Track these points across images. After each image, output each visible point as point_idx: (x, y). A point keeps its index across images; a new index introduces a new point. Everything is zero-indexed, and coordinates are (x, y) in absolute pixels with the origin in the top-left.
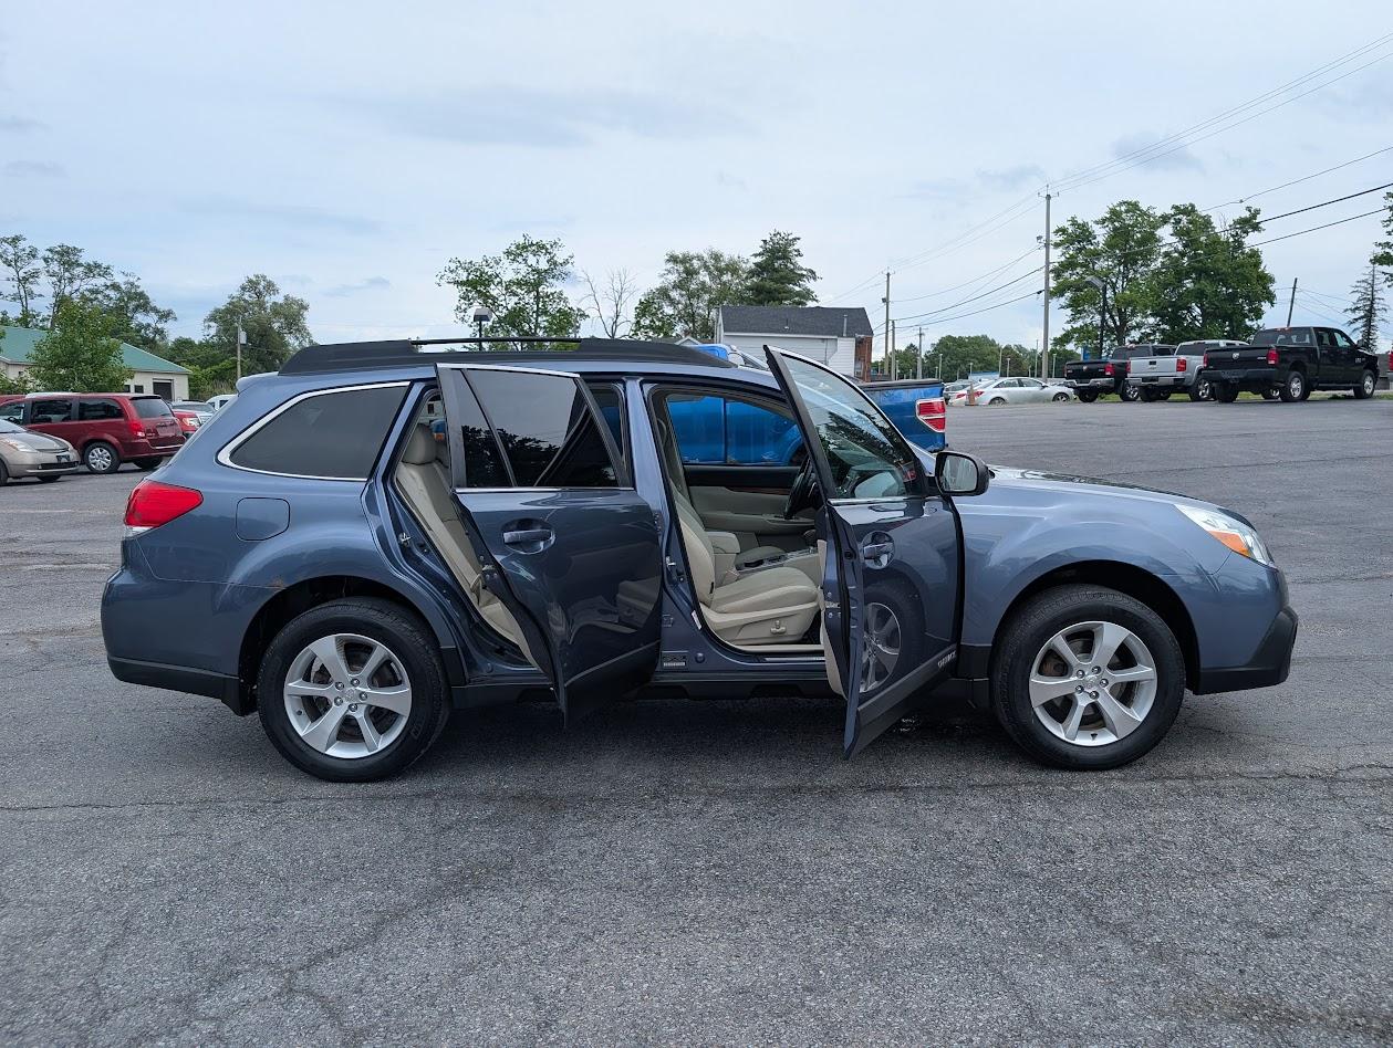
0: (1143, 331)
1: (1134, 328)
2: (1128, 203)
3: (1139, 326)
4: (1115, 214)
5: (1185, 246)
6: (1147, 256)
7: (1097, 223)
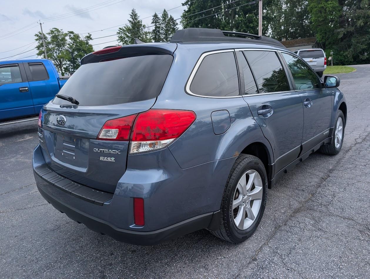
0: (66, 65)
1: (64, 65)
2: (55, 28)
3: (65, 64)
4: (52, 32)
5: (74, 42)
6: (64, 45)
7: (47, 34)
